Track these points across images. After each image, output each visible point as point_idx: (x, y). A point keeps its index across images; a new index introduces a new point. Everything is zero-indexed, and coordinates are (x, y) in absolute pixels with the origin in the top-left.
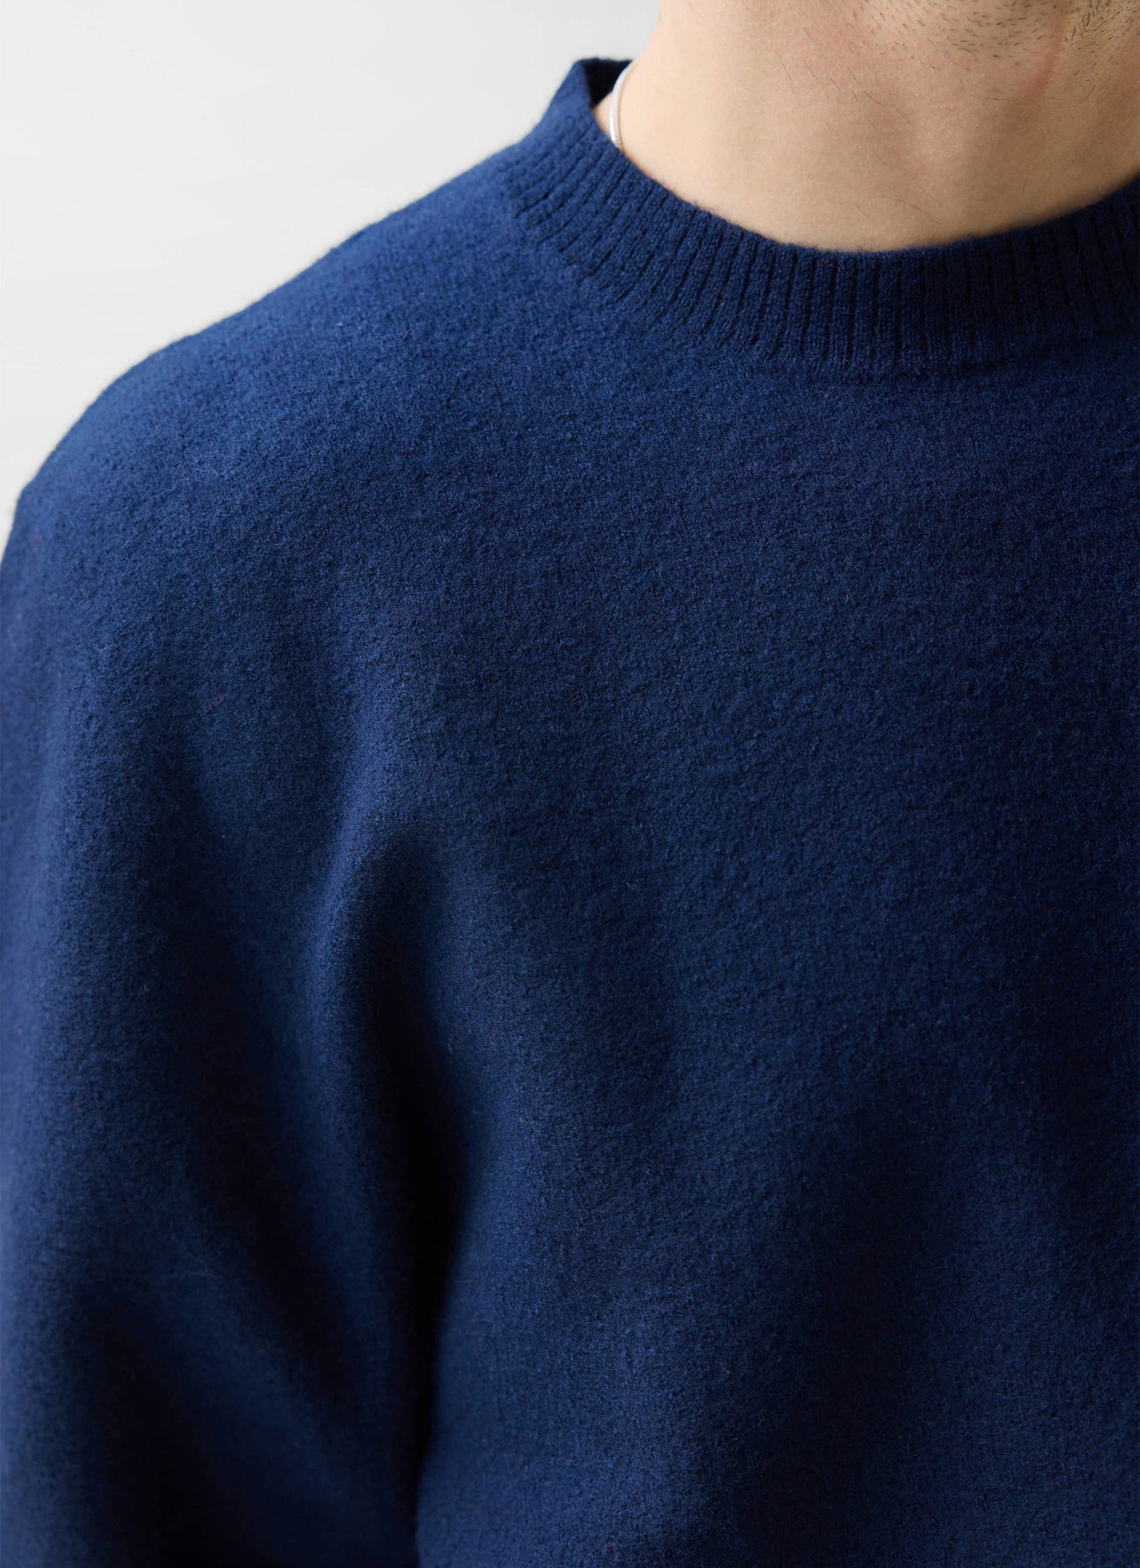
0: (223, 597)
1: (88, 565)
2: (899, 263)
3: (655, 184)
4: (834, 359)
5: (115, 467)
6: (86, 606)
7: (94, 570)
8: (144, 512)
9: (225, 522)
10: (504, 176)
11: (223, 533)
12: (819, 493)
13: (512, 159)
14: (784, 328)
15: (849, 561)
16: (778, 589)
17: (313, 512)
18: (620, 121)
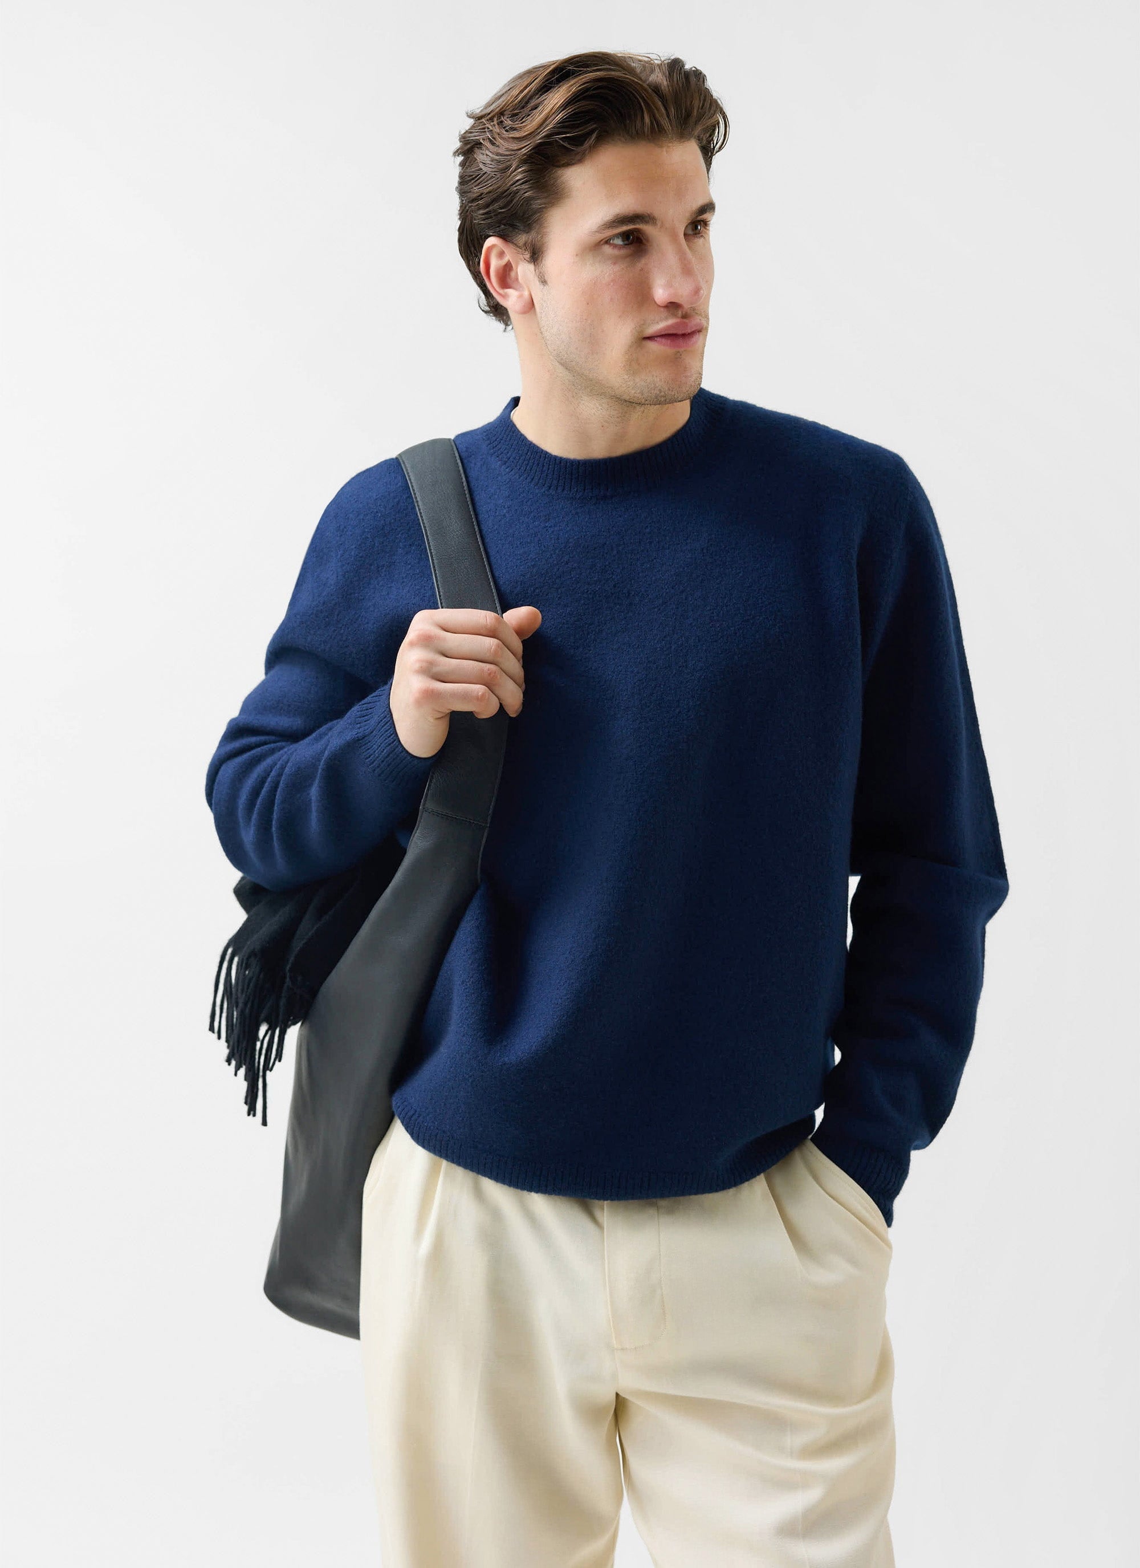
0: (378, 547)
1: (341, 528)
2: (585, 464)
3: (522, 435)
4: (565, 492)
5: (356, 502)
6: (338, 538)
7: (343, 529)
8: (361, 517)
9: (384, 526)
10: (485, 434)
11: (382, 529)
12: (553, 532)
13: (488, 428)
14: (552, 481)
15: (557, 551)
16: (535, 559)
17: (410, 529)
18: (518, 417)
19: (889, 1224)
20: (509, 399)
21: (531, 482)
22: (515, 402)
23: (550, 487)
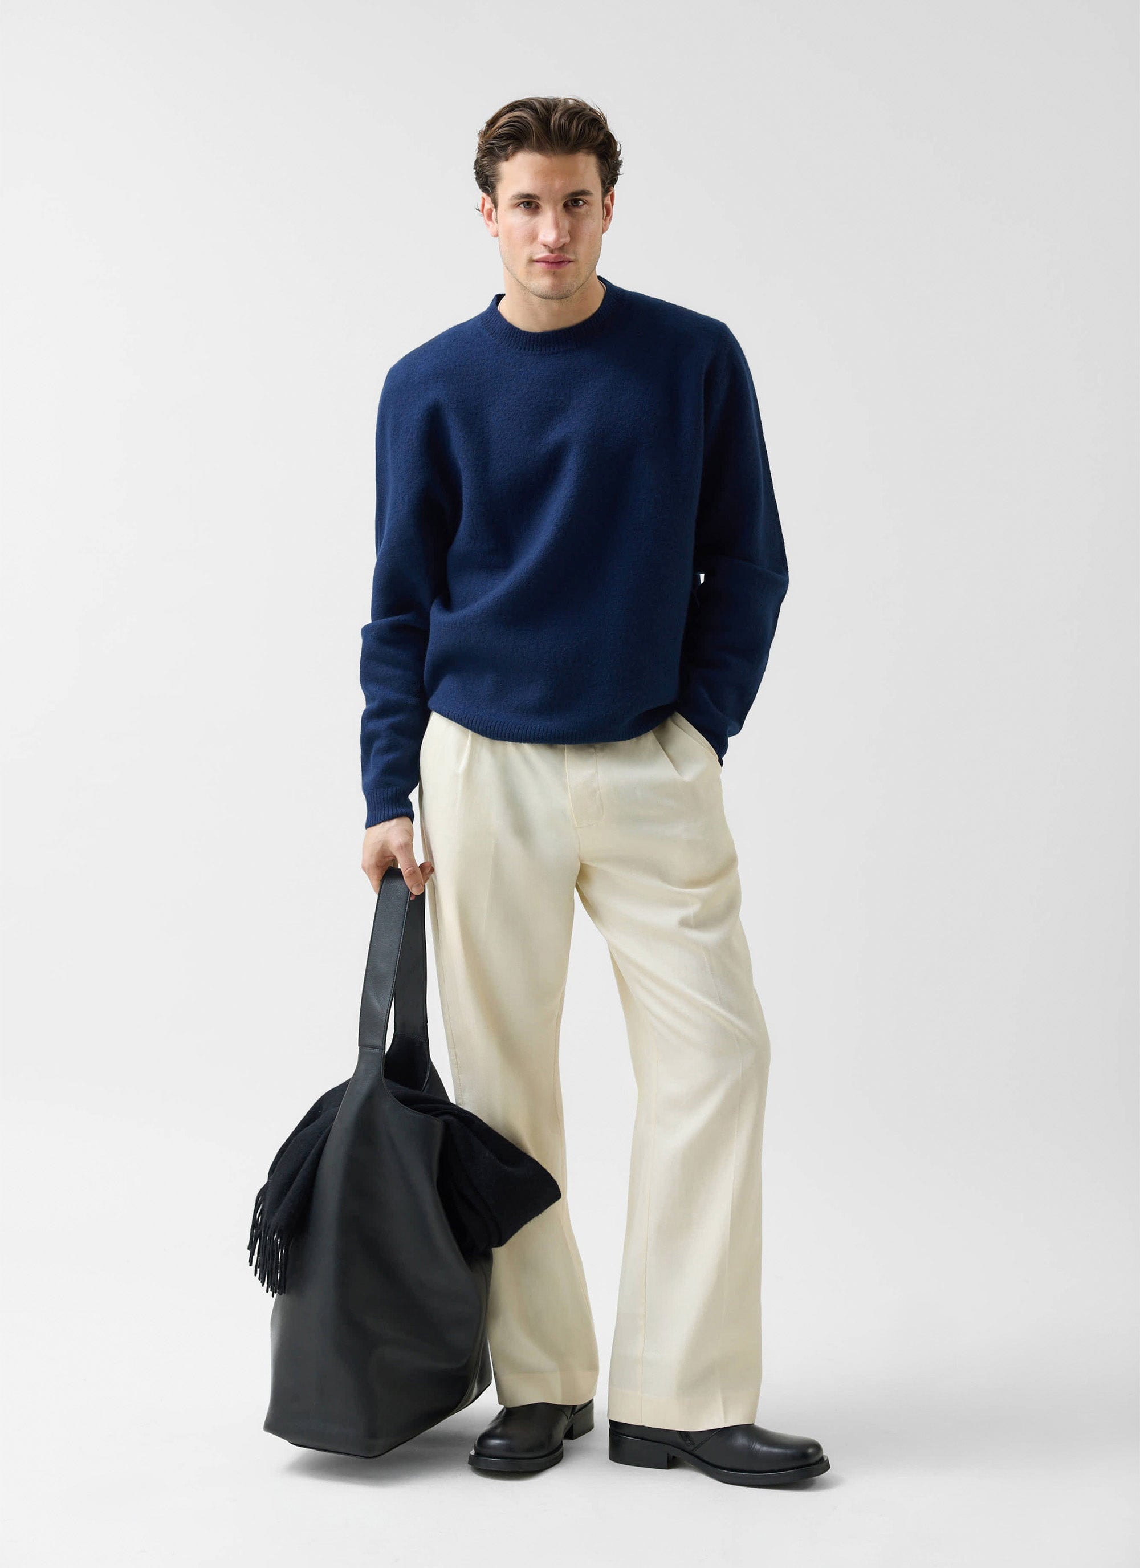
3: (503, 318)
18: (503, 308)
19: (722, 766)
20: (494, 296)
21: (509, 346)
22: (499, 298)
23: (521, 348)
